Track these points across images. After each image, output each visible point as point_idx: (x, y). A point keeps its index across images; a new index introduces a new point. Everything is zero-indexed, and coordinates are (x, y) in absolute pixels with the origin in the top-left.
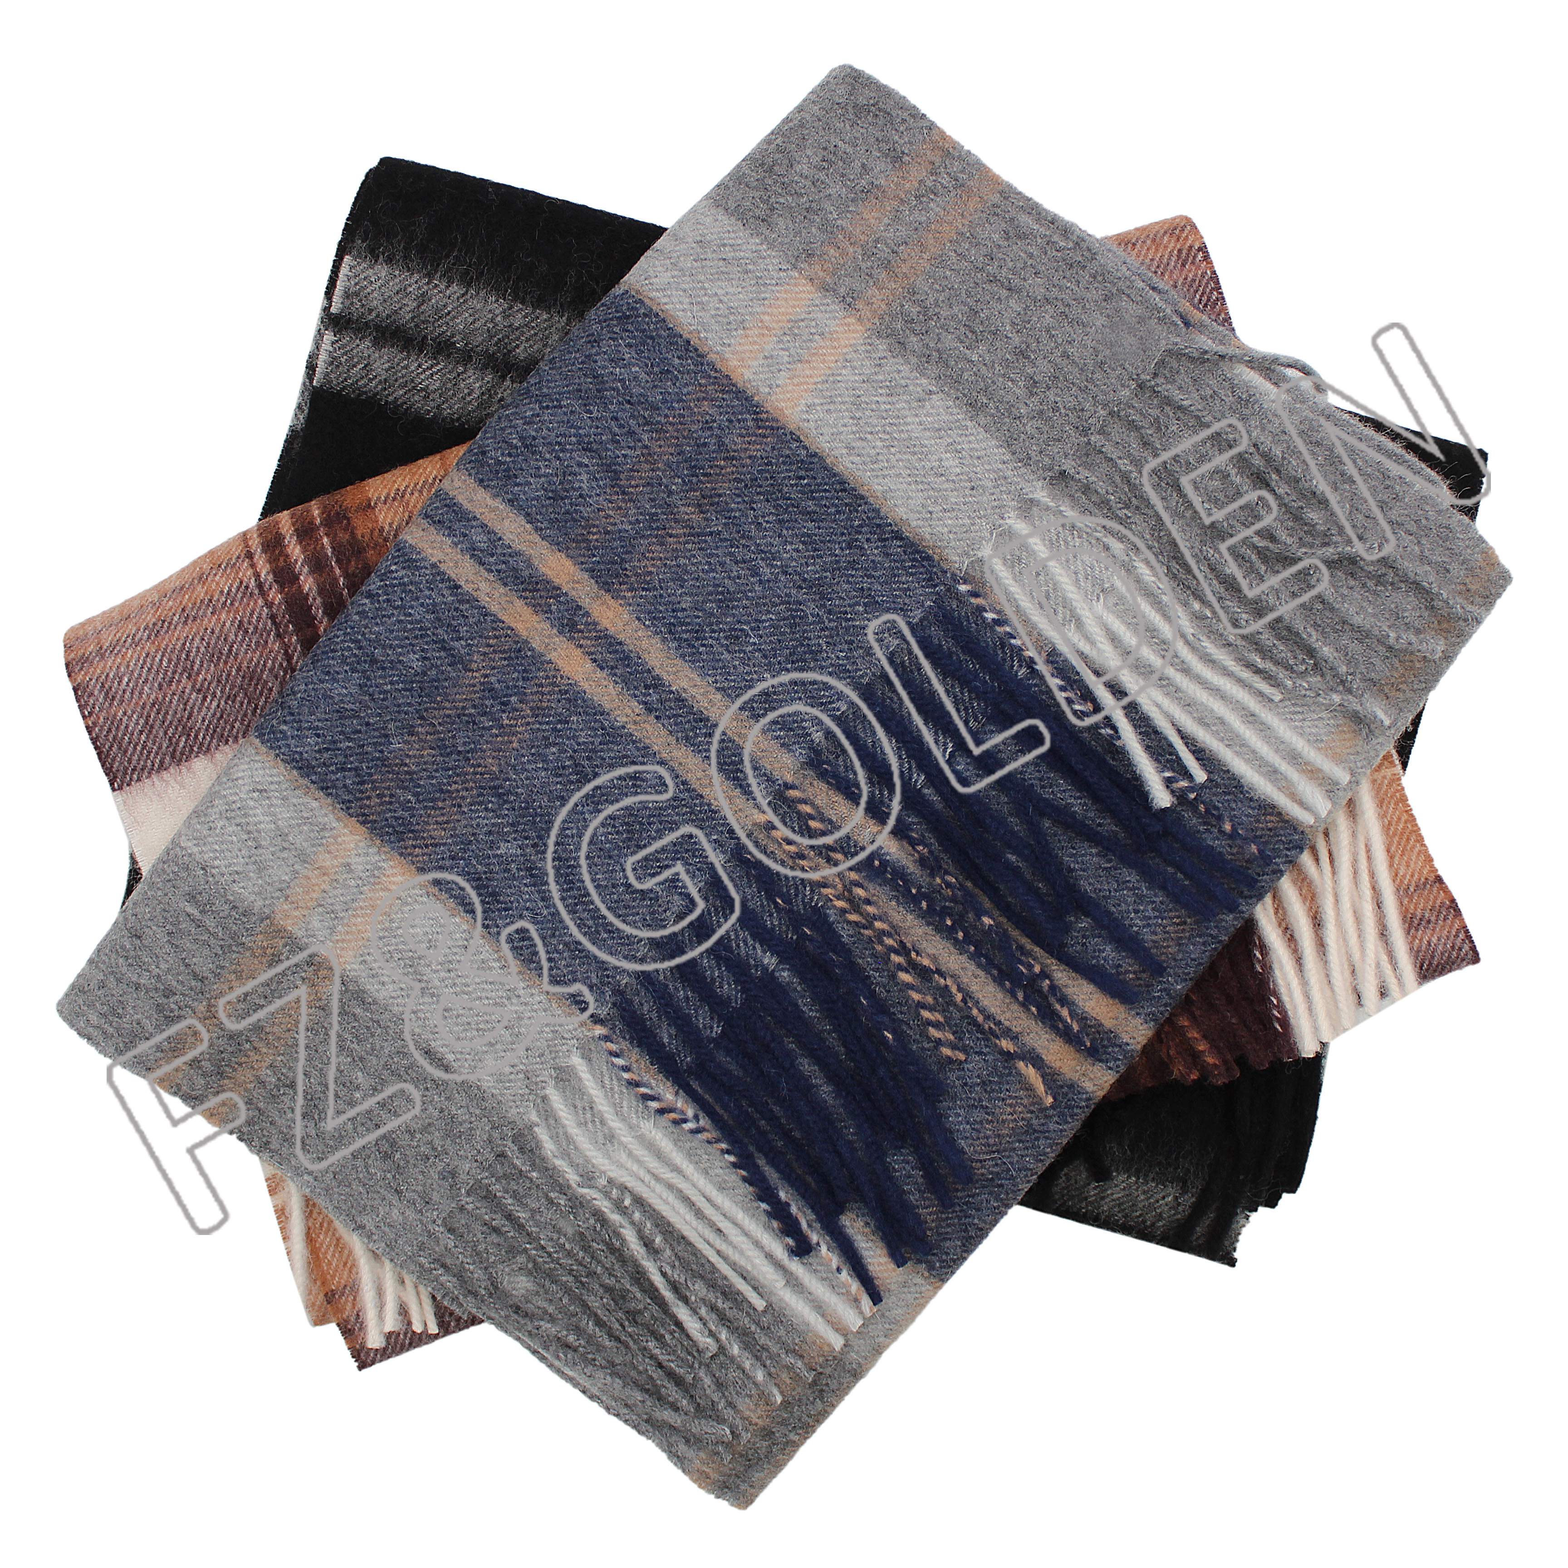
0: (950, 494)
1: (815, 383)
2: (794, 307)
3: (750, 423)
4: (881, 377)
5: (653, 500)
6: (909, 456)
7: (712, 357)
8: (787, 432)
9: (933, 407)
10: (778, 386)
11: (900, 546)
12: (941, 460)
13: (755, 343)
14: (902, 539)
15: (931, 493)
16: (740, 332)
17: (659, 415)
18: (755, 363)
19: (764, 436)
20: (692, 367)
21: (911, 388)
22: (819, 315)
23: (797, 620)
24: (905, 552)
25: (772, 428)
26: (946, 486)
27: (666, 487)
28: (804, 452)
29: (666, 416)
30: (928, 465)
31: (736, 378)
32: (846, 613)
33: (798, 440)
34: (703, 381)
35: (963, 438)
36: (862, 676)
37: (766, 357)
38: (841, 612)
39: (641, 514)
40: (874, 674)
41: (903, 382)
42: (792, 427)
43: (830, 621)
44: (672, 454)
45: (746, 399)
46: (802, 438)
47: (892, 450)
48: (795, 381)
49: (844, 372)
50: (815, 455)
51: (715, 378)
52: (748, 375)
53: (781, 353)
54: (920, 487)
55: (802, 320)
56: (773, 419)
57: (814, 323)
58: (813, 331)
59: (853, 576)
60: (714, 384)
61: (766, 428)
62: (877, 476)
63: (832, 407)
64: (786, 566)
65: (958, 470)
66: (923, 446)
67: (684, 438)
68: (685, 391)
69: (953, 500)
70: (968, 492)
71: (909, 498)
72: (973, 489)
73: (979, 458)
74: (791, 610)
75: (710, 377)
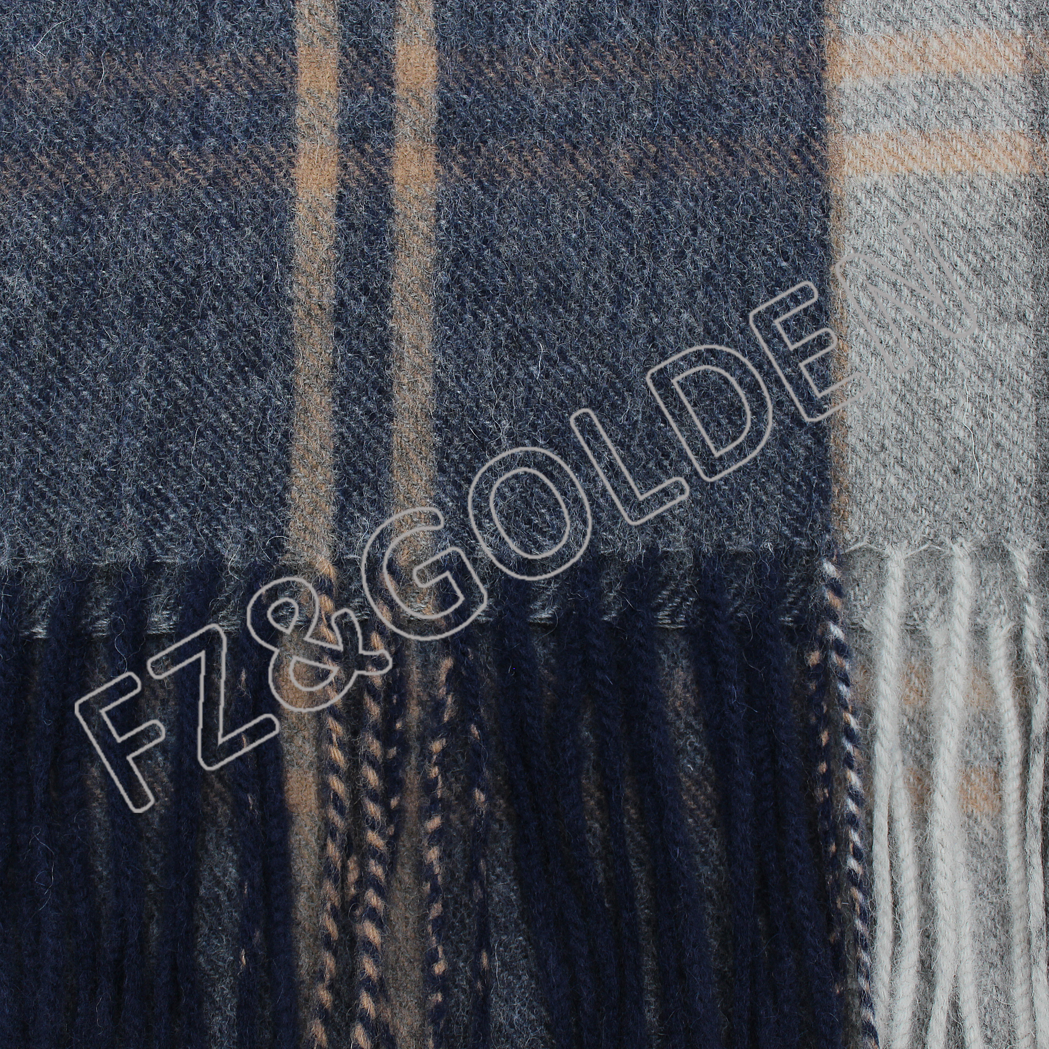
0: (925, 450)
1: (911, 171)
2: (978, 64)
3: (792, 138)
4: (987, 242)
5: (598, 104)
6: (924, 360)
7: (830, 25)
8: (824, 189)
9: (1007, 337)
10: (867, 131)
11: (808, 448)
12: (955, 402)
13: (892, 59)
14: (819, 442)
15: (907, 428)
16: (890, 30)
17: (703, 24)
18: (869, 80)
19: (792, 166)
20: (796, 12)
21: (1008, 289)
22: (996, 103)
23: (606, 405)
24: (807, 459)
25: (811, 169)
26: (930, 436)
27: (628, 106)
28: (817, 231)
29: (711, 33)
30: (937, 393)
31: (830, 76)
32: (666, 455)
33: (826, 212)
34: (791, 40)
35: (1005, 407)
36: (606, 542)
37: (888, 88)
38: (661, 449)
39: (568, 104)
40: (622, 554)
41: (1005, 274)
42: (835, 190)
43: (641, 444)
44: (672, 78)
45: (817, 108)
46: (832, 214)
47: (915, 334)
48: (892, 145)
49: (954, 192)
50: (825, 246)
51: (808, 50)
52: (847, 84)
53: (910, 100)
54: (902, 407)
55: (971, 88)
56: (822, 161)
57: (980, 104)
58: (971, 111)
59: (719, 424)
60: (800, 55)
61: (804, 160)
62: (867, 345)
63: (900, 216)
64: (660, 333)
65: (961, 434)
66: (953, 367)
67: (704, 77)
68: (760, 29)
69: (922, 461)
70: (946, 469)
71: (878, 406)
72: (956, 471)
73: (998, 445)
74: (612, 385)
75: (803, 43)
